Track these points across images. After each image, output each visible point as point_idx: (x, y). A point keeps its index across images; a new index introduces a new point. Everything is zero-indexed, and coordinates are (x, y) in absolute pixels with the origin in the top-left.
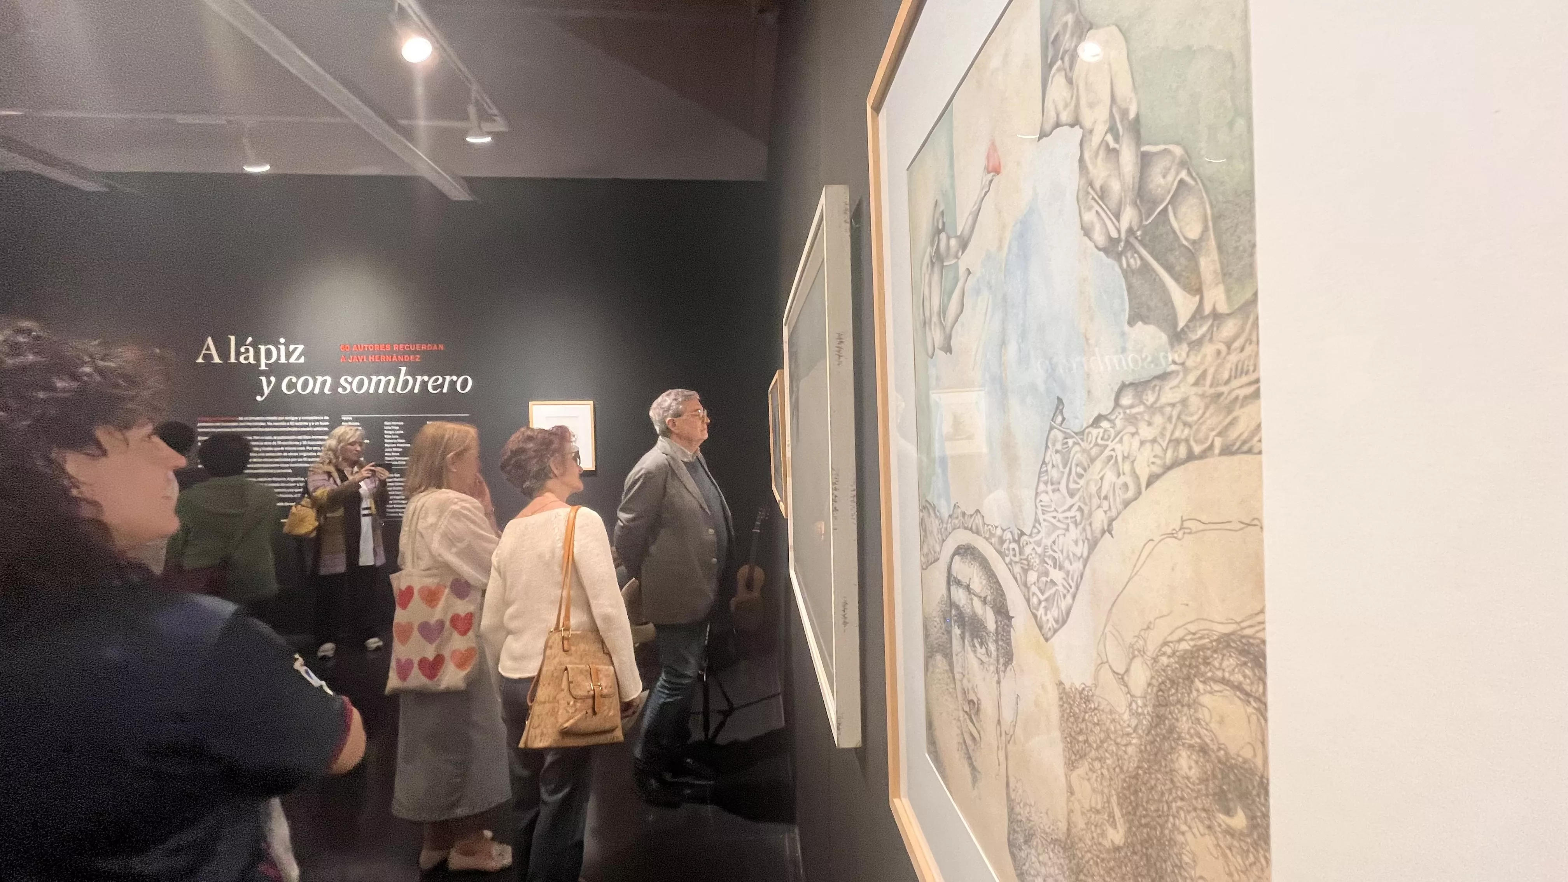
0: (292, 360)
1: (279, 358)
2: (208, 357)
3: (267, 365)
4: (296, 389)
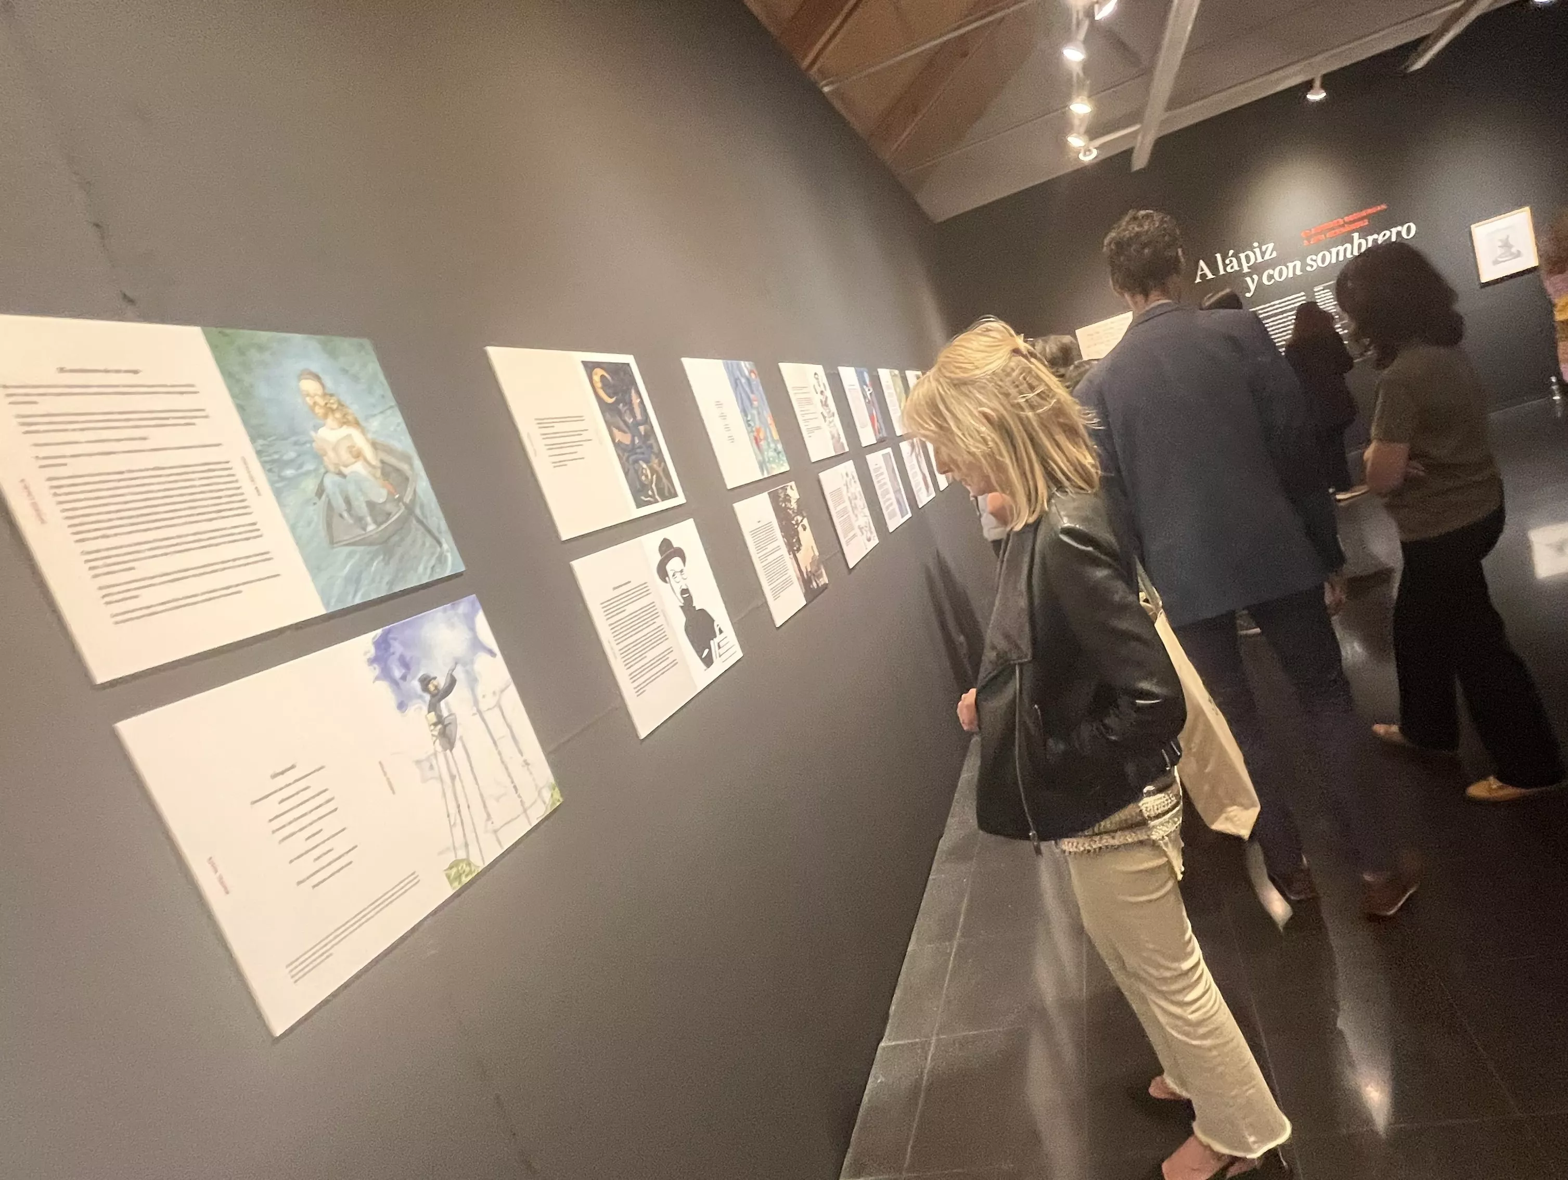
0: (1267, 257)
1: (1256, 259)
2: (1204, 276)
3: (1249, 268)
4: (1275, 279)
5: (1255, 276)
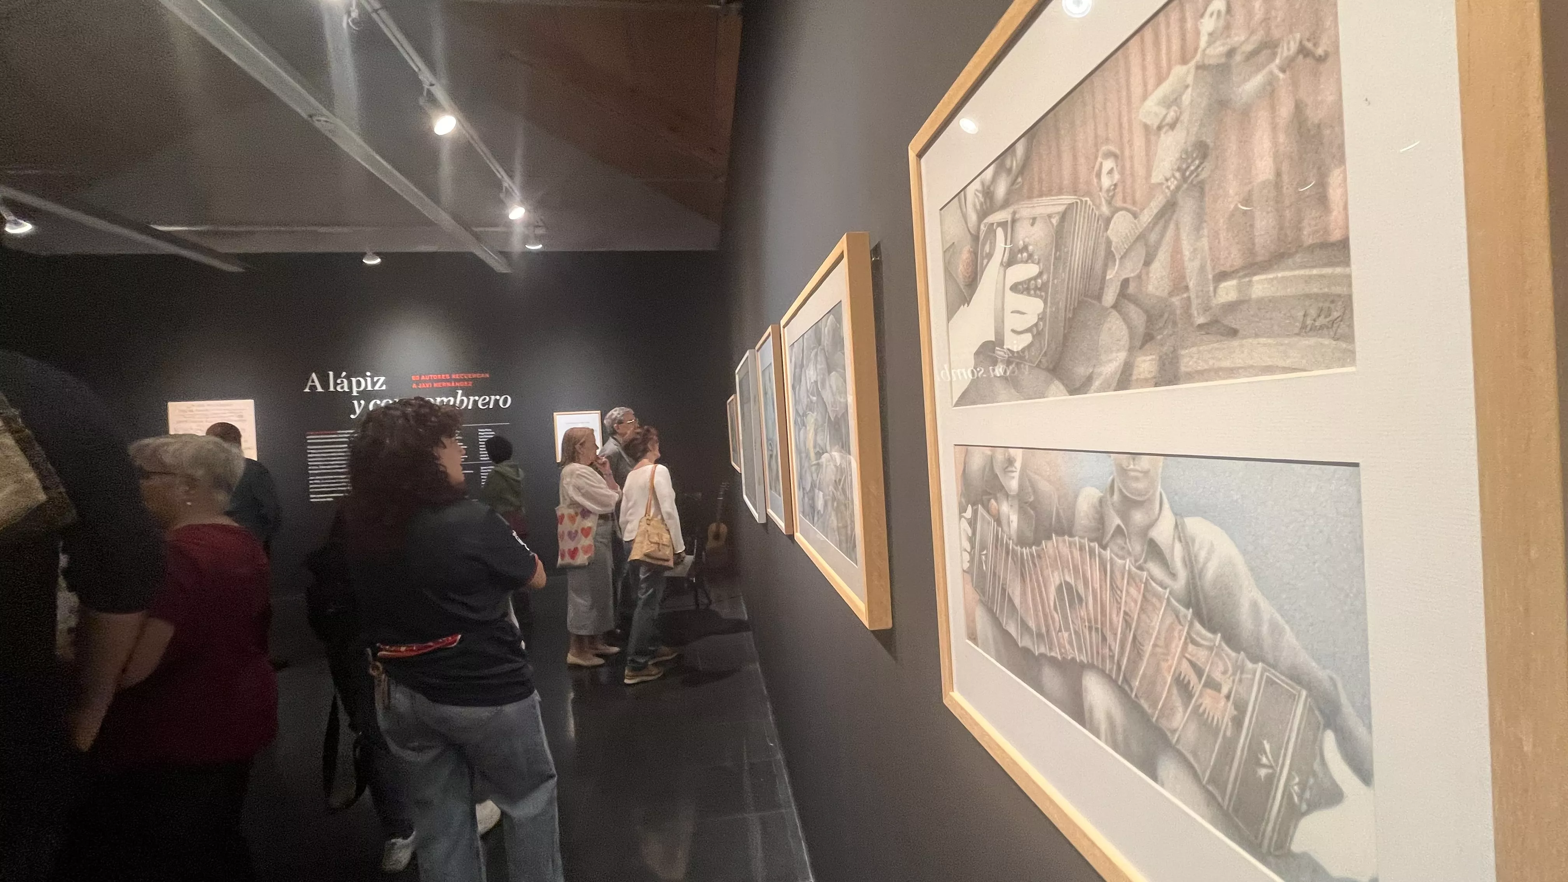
0: (376, 388)
1: (366, 387)
2: (313, 387)
3: (358, 392)
5: (362, 402)
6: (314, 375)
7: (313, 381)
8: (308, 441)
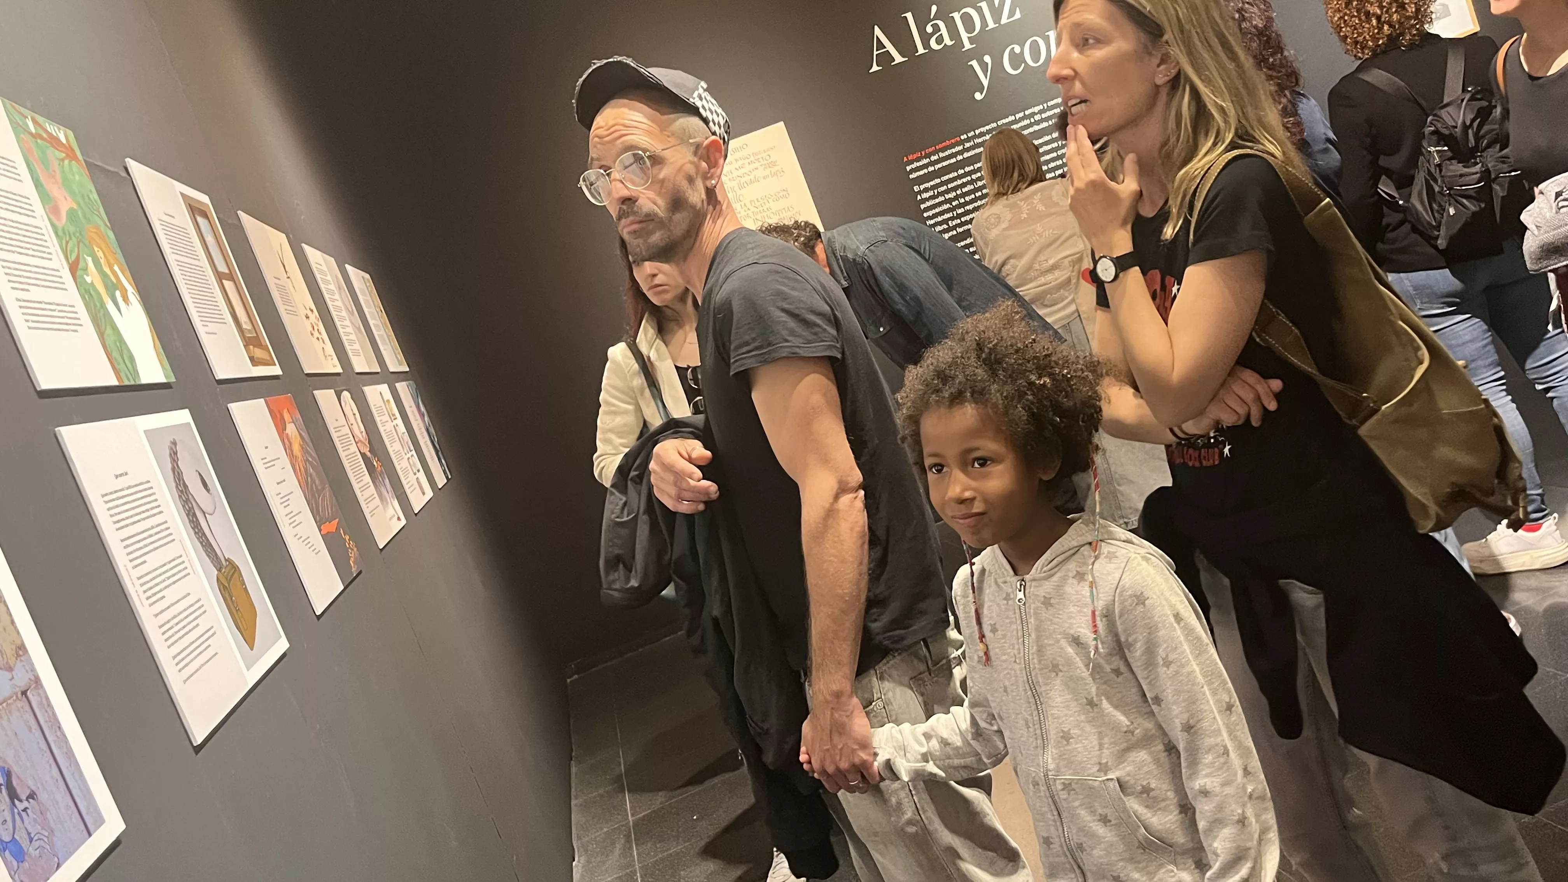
1: (984, 23)
2: (885, 58)
3: (971, 40)
4: (1025, 62)
5: (987, 59)
6: (877, 31)
7: (881, 45)
8: (911, 176)
